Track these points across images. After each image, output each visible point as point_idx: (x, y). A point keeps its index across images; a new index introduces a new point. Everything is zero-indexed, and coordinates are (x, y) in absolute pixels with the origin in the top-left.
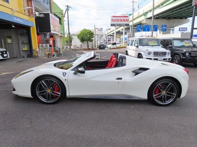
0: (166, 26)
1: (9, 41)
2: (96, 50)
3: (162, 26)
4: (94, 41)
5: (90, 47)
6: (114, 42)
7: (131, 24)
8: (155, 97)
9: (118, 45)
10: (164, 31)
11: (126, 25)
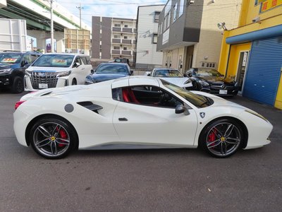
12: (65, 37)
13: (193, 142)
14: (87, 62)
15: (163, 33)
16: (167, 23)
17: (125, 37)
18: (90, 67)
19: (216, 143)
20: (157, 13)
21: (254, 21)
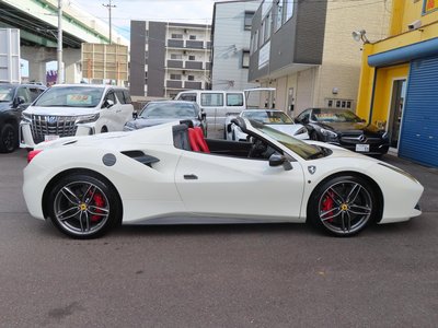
12: (83, 59)
13: (298, 212)
14: (125, 101)
15: (259, 48)
16: (266, 31)
17: (191, 58)
18: (129, 108)
19: (334, 212)
20: (248, 14)
21: (412, 27)
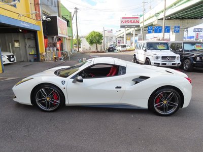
0: (179, 27)
1: (17, 45)
2: (106, 52)
3: (175, 27)
4: (102, 44)
5: (99, 50)
6: (124, 44)
7: (141, 25)
8: (156, 106)
9: (128, 48)
10: (177, 32)
11: (137, 26)
